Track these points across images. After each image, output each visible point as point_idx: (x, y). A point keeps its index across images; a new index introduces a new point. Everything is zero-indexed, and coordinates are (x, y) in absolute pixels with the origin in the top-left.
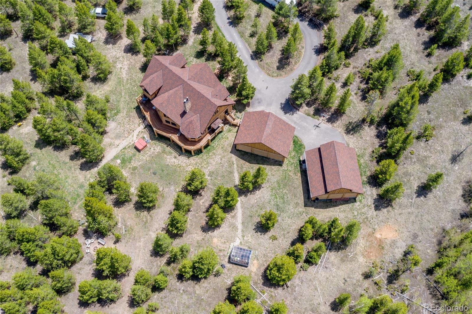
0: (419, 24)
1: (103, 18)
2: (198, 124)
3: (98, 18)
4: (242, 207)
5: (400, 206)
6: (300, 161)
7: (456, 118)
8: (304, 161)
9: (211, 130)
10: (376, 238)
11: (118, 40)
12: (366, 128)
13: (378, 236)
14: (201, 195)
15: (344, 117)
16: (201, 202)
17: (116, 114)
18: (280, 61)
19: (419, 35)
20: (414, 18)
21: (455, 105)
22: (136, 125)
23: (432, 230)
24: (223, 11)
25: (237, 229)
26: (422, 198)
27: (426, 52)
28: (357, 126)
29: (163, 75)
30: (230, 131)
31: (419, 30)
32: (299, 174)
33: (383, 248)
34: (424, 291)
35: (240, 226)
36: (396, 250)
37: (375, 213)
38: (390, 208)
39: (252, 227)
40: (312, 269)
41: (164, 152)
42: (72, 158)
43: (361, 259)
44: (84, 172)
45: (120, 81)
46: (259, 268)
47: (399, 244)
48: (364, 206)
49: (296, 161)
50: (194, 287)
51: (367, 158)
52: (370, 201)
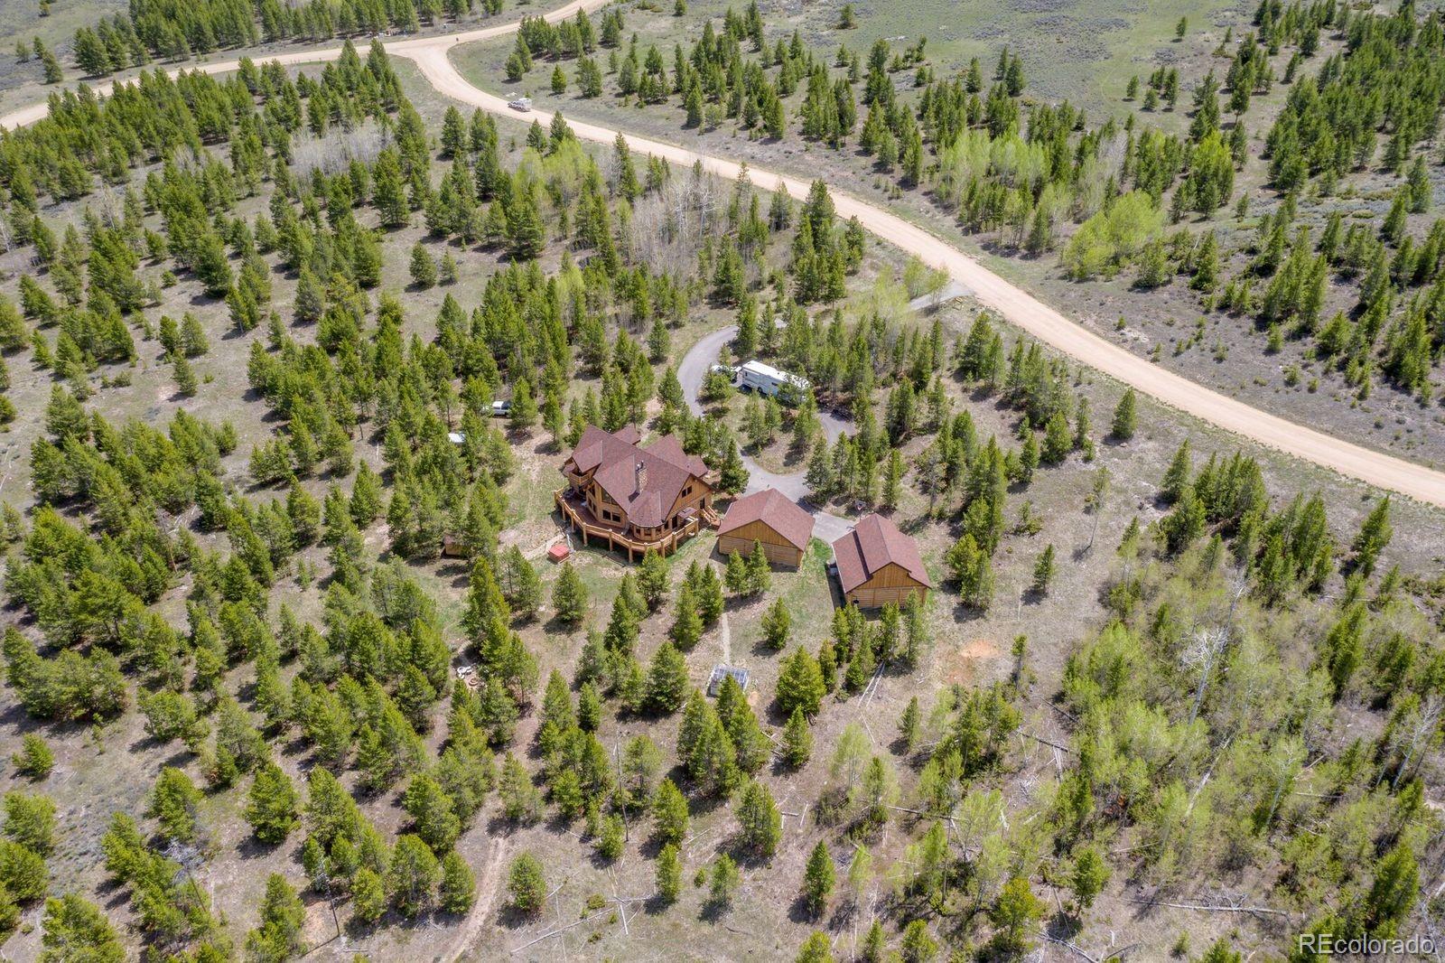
0: (1002, 405)
1: (504, 416)
2: (659, 506)
3: (497, 416)
4: (730, 625)
5: (998, 617)
6: (826, 566)
7: (1073, 507)
8: (834, 566)
9: (677, 523)
10: (962, 658)
11: (525, 439)
12: (933, 526)
13: (965, 654)
14: (659, 612)
15: (895, 514)
16: (660, 622)
17: (518, 521)
18: (788, 456)
19: (1003, 418)
20: (993, 401)
21: (1070, 492)
22: (552, 534)
23: (1055, 645)
24: (697, 406)
25: (721, 652)
26: (1033, 605)
27: (1017, 435)
28: (918, 525)
29: (604, 447)
30: (707, 535)
31: (1002, 412)
32: (826, 581)
33: (974, 669)
34: (1051, 725)
35: (727, 650)
36: (997, 671)
37: (957, 626)
38: (981, 620)
39: (747, 648)
40: (854, 702)
41: (597, 563)
42: (439, 573)
43: (939, 686)
44: (459, 589)
45: (526, 484)
46: (762, 701)
47: (1001, 663)
48: (938, 618)
49: (820, 566)
50: (646, 730)
51: (937, 560)
52: (947, 612)
